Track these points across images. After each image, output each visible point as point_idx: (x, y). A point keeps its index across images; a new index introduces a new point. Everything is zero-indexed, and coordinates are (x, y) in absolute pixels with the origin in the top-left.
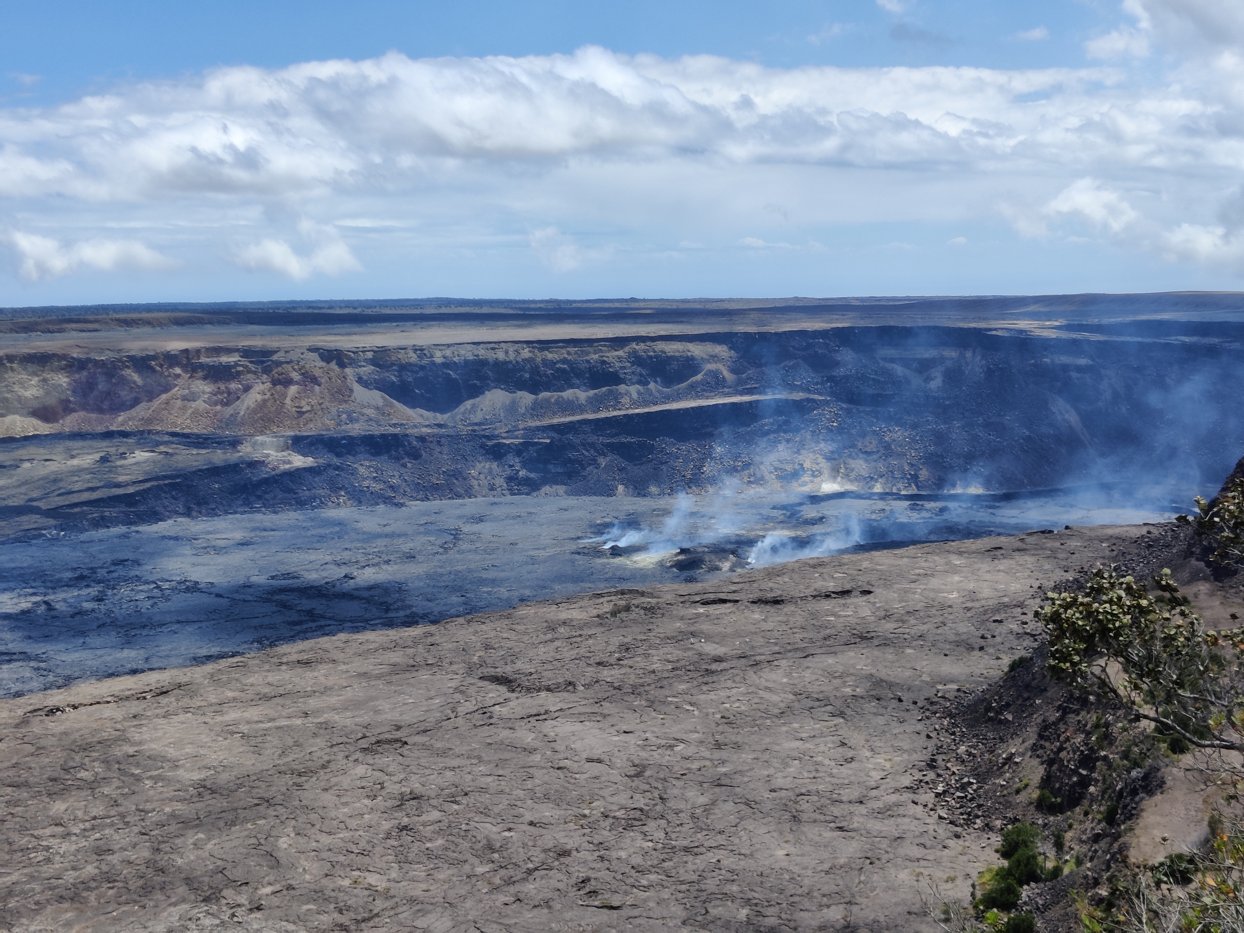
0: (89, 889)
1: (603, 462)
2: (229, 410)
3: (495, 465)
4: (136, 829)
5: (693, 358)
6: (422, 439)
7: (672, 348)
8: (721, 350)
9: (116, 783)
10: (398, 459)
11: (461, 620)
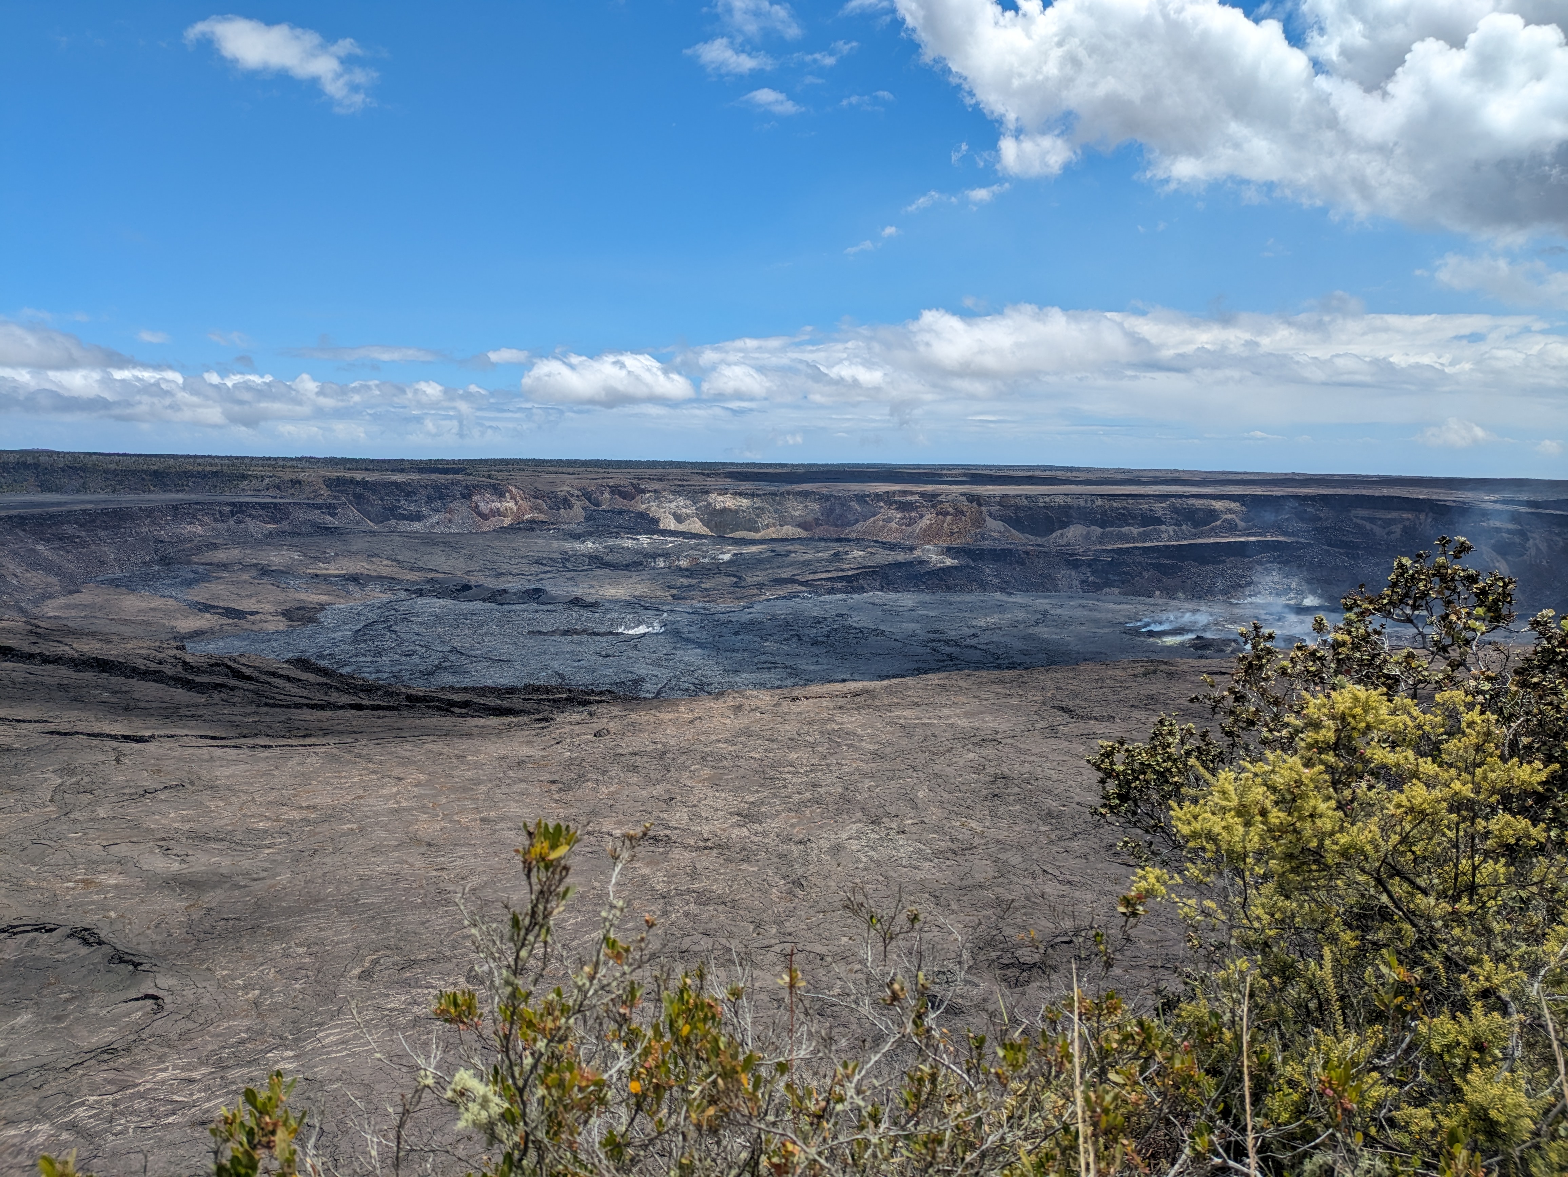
0: (806, 806)
1: (1146, 575)
2: (910, 529)
3: (1073, 573)
4: (835, 775)
5: (1214, 510)
6: (1027, 553)
7: (1199, 503)
8: (1234, 505)
9: (827, 746)
10: (1011, 564)
11: (1042, 669)
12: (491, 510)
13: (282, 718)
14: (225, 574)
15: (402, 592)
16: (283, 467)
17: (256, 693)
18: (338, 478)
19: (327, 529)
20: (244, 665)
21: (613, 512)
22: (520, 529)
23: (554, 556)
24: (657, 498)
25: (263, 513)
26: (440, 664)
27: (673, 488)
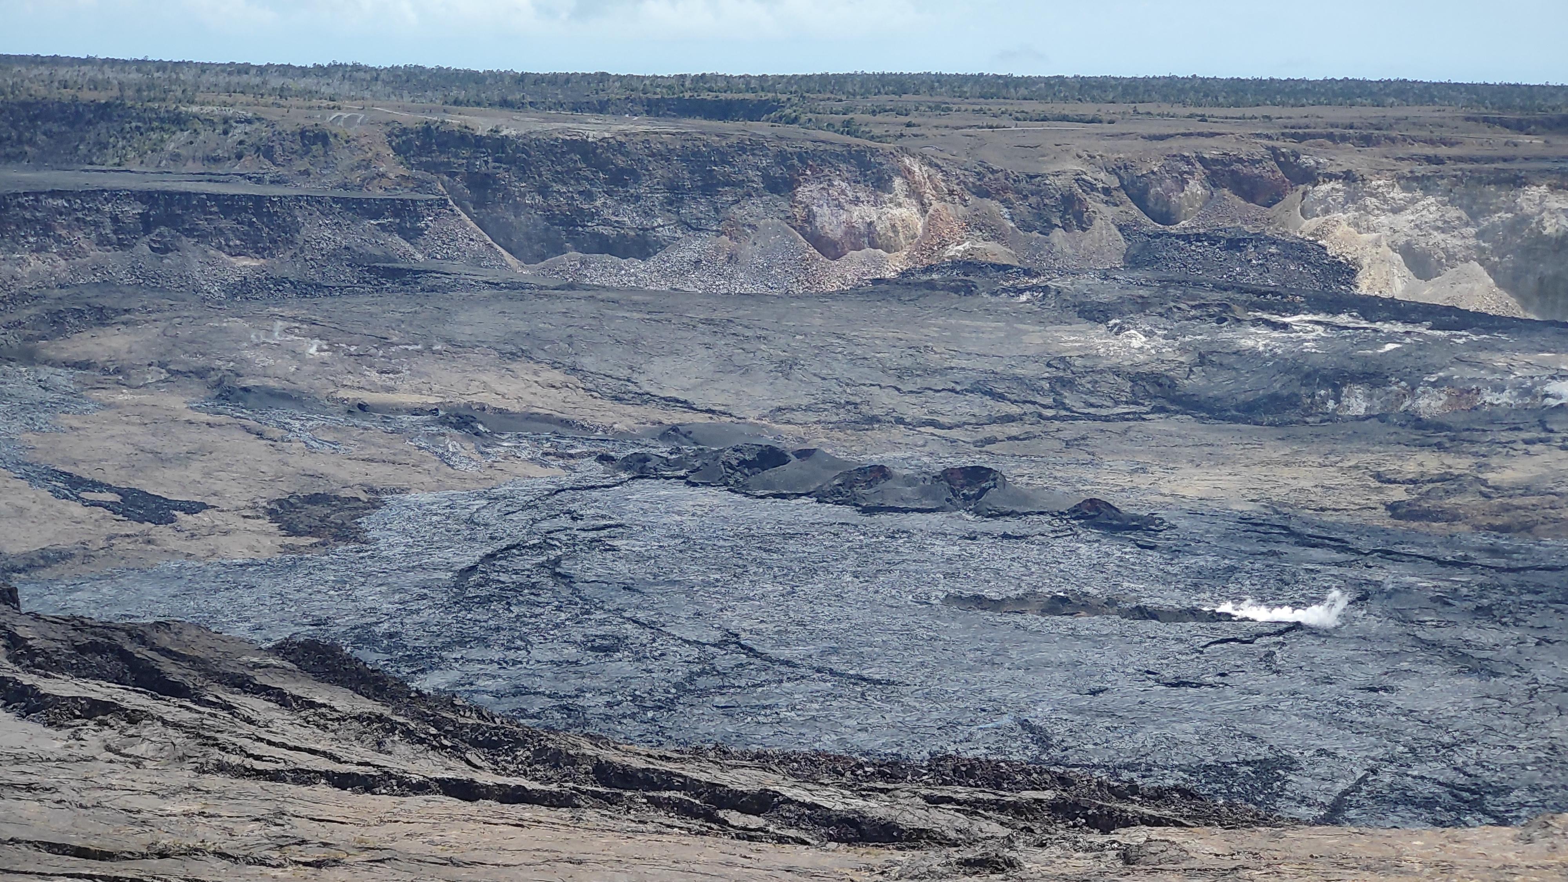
12: (851, 228)
13: (262, 809)
14: (124, 396)
15: (591, 462)
16: (282, 92)
17: (195, 732)
18: (427, 130)
19: (395, 274)
20: (166, 652)
21: (1213, 240)
22: (931, 286)
23: (1029, 370)
24: (1352, 198)
25: (225, 224)
26: (691, 678)
27: (1405, 168)
